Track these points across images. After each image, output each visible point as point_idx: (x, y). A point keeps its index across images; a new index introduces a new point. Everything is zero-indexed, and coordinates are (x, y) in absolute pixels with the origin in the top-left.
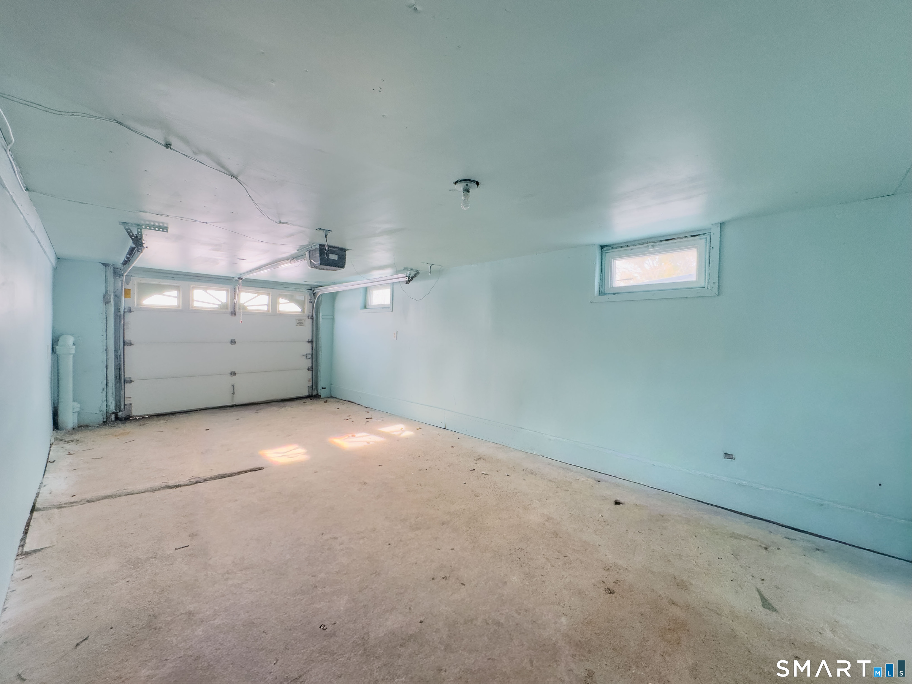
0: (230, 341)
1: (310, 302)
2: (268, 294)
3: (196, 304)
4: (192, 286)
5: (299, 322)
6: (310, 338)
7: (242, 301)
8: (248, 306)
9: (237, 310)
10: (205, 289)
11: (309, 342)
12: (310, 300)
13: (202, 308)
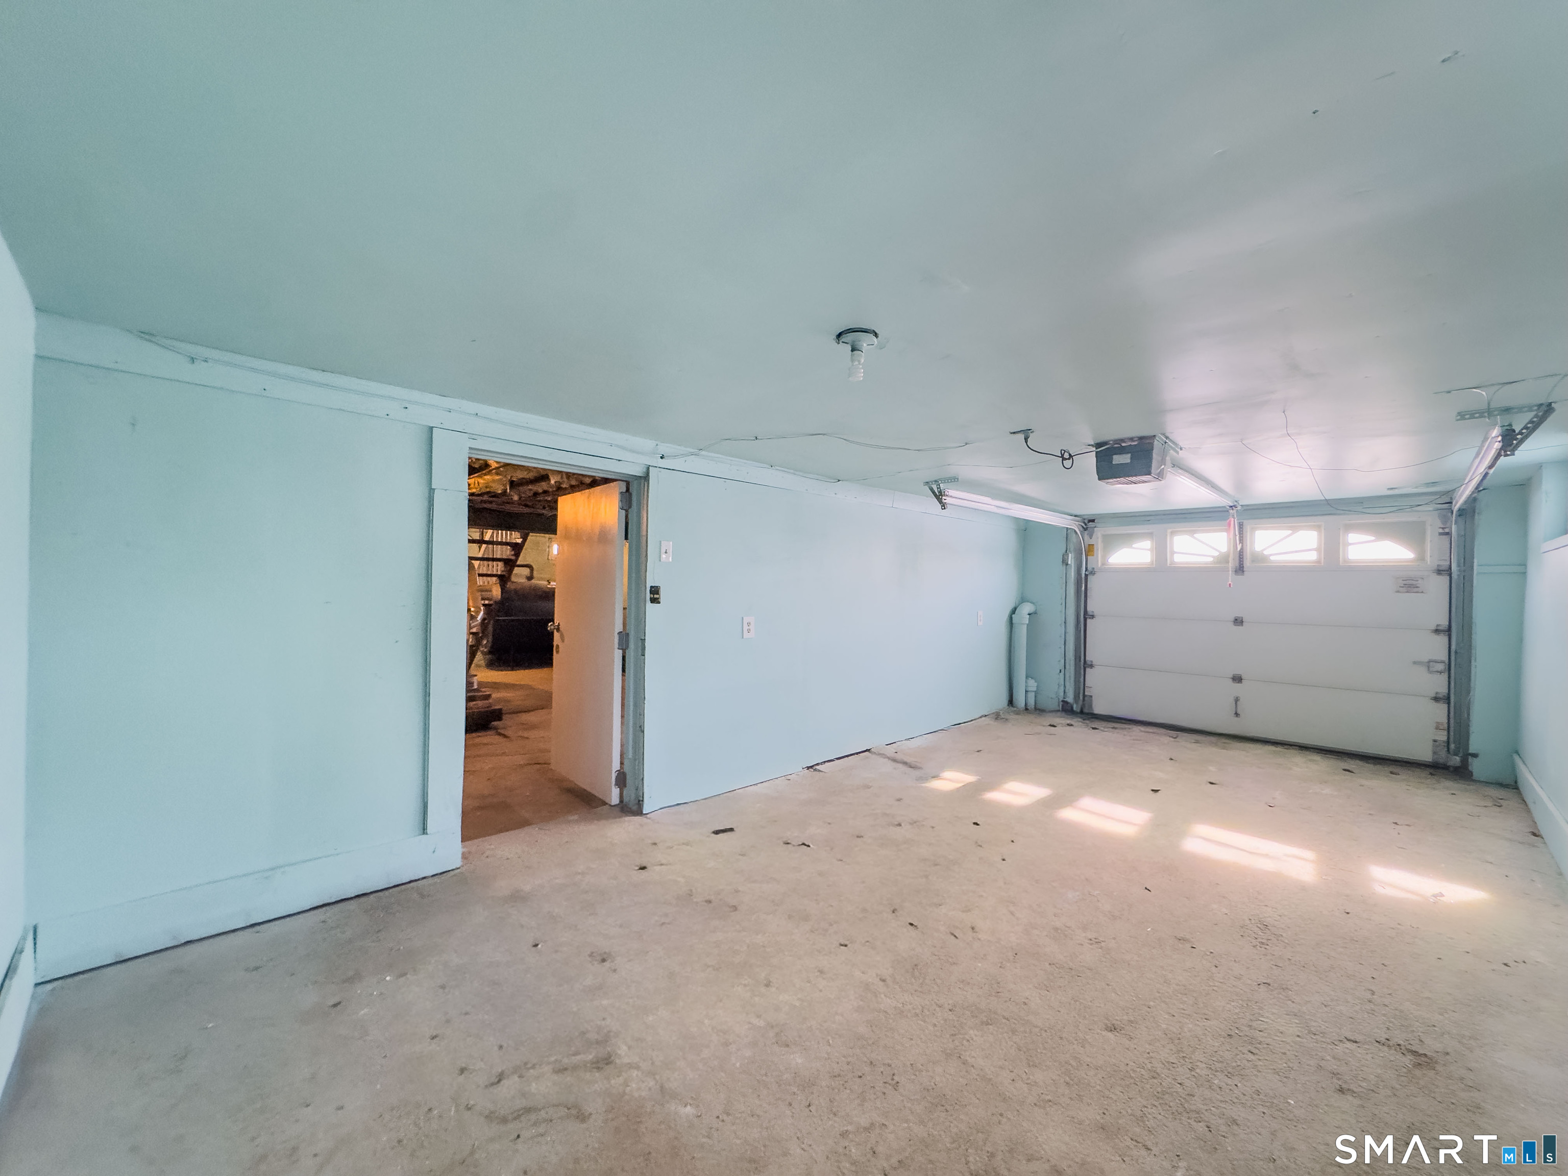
0: (1233, 619)
1: (1441, 534)
2: (1318, 528)
3: (1178, 559)
4: (1169, 531)
5: (1405, 582)
6: (1444, 623)
7: (1258, 547)
8: (1271, 555)
9: (1247, 563)
10: (1192, 533)
11: (1437, 631)
12: (1443, 528)
13: (1187, 563)
